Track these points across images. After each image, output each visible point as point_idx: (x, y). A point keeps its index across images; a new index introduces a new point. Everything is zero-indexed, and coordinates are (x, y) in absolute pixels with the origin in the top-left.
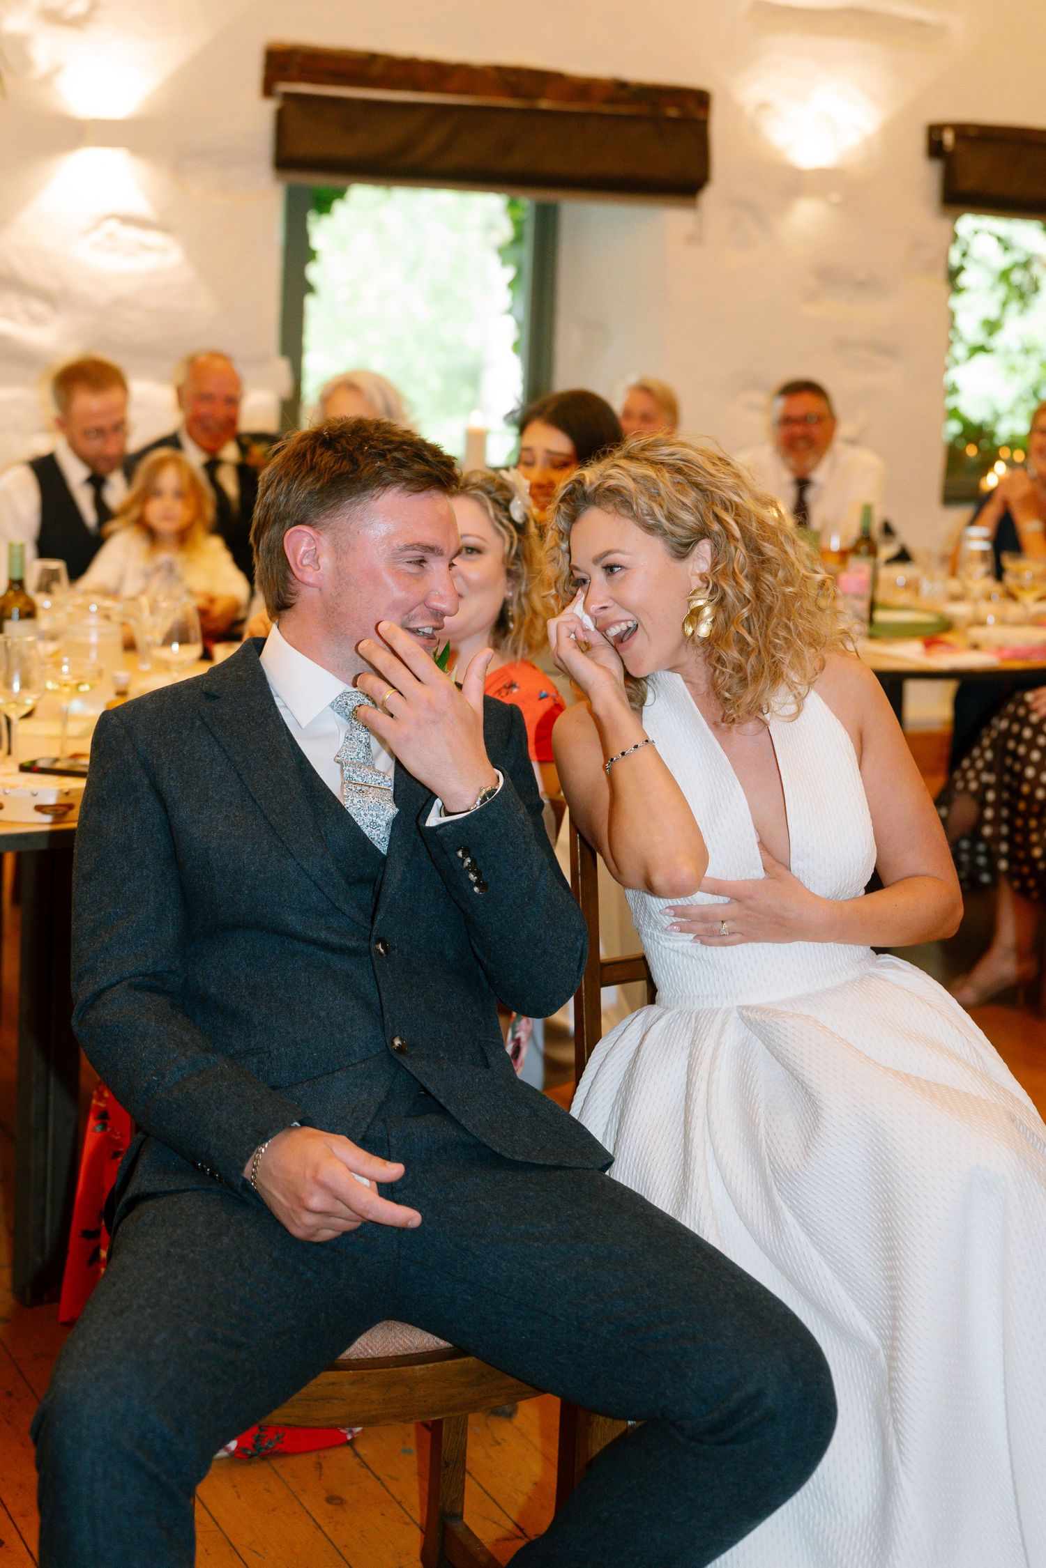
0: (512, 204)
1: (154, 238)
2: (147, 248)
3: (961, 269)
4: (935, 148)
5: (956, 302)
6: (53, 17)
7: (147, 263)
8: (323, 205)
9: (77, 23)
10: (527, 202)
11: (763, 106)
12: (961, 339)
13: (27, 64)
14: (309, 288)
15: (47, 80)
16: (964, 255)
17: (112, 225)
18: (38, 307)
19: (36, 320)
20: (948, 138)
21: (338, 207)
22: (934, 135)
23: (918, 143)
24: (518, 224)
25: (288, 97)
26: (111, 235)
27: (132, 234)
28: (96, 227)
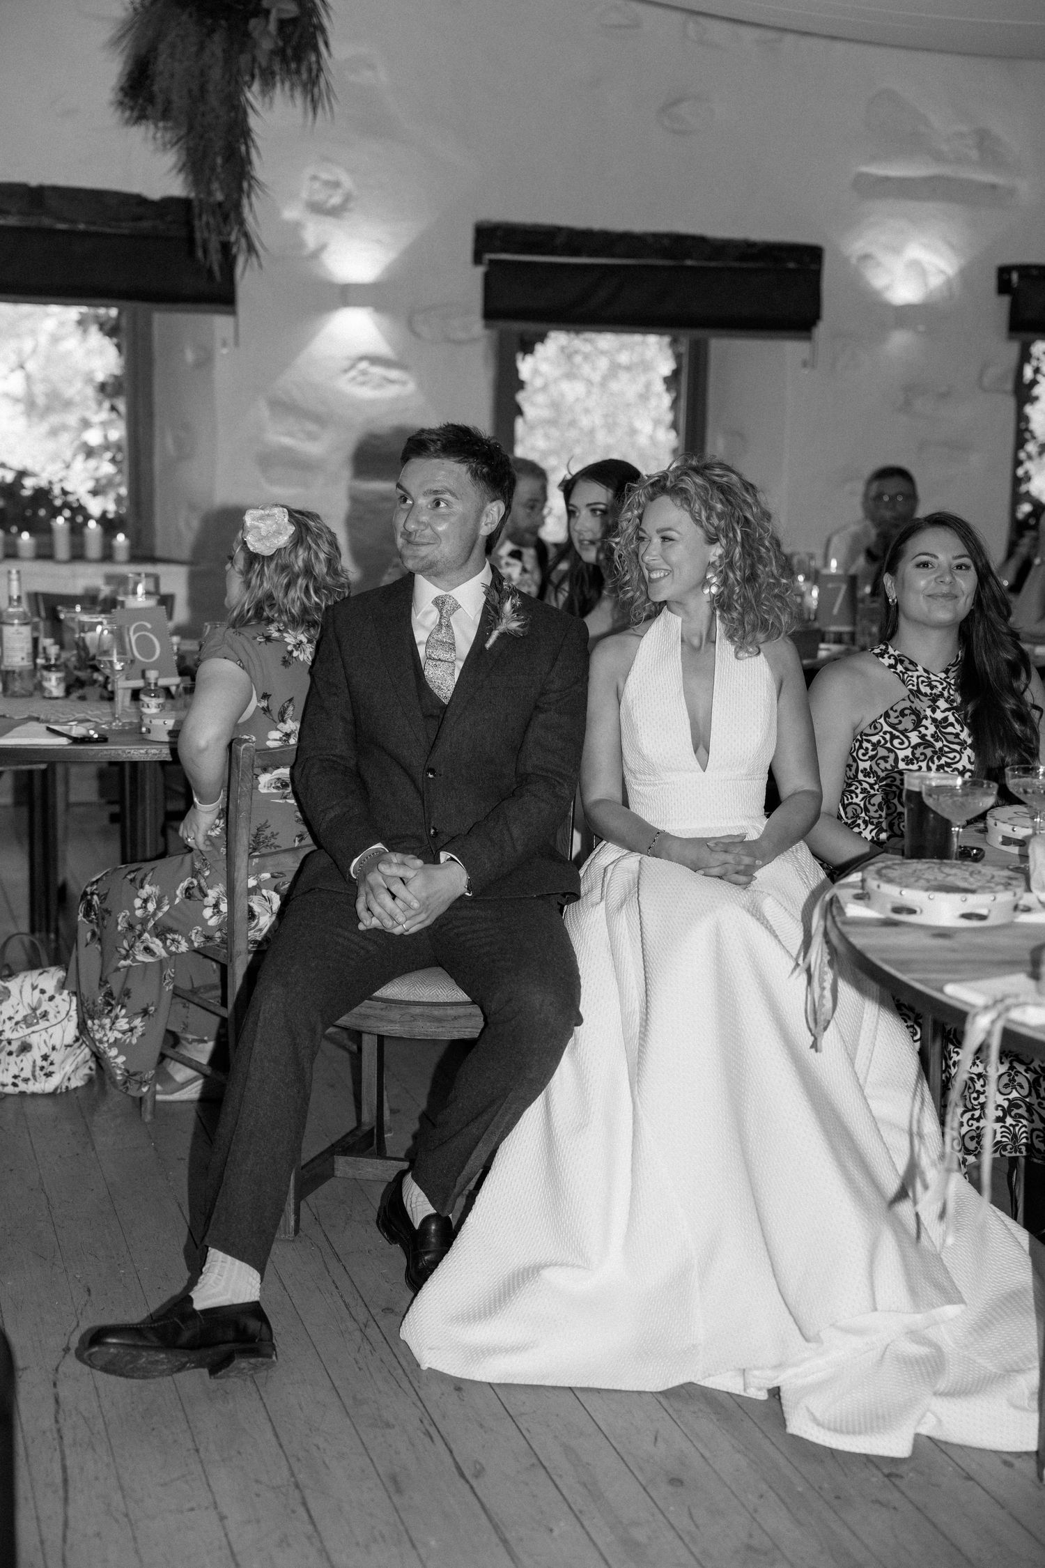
0: (674, 343)
1: (394, 374)
2: (392, 382)
3: (1034, 382)
4: (1004, 286)
5: (1029, 409)
6: (317, 209)
7: (391, 391)
8: (527, 347)
9: (334, 212)
10: (685, 339)
11: (866, 257)
12: (1034, 438)
13: (301, 244)
14: (519, 411)
15: (316, 254)
16: (1037, 371)
17: (363, 365)
18: (311, 427)
19: (312, 437)
20: (1015, 277)
21: (540, 349)
22: (1004, 273)
23: (992, 283)
24: (678, 357)
25: (492, 263)
26: (364, 373)
27: (378, 371)
28: (352, 367)
